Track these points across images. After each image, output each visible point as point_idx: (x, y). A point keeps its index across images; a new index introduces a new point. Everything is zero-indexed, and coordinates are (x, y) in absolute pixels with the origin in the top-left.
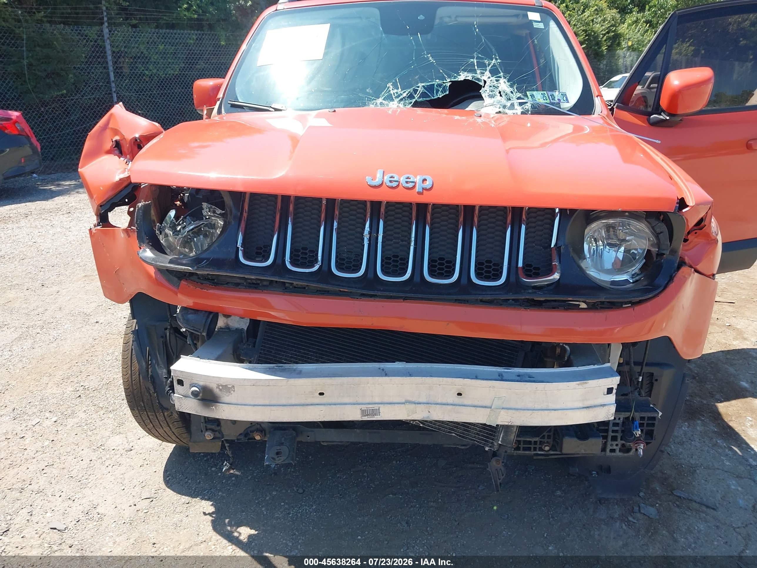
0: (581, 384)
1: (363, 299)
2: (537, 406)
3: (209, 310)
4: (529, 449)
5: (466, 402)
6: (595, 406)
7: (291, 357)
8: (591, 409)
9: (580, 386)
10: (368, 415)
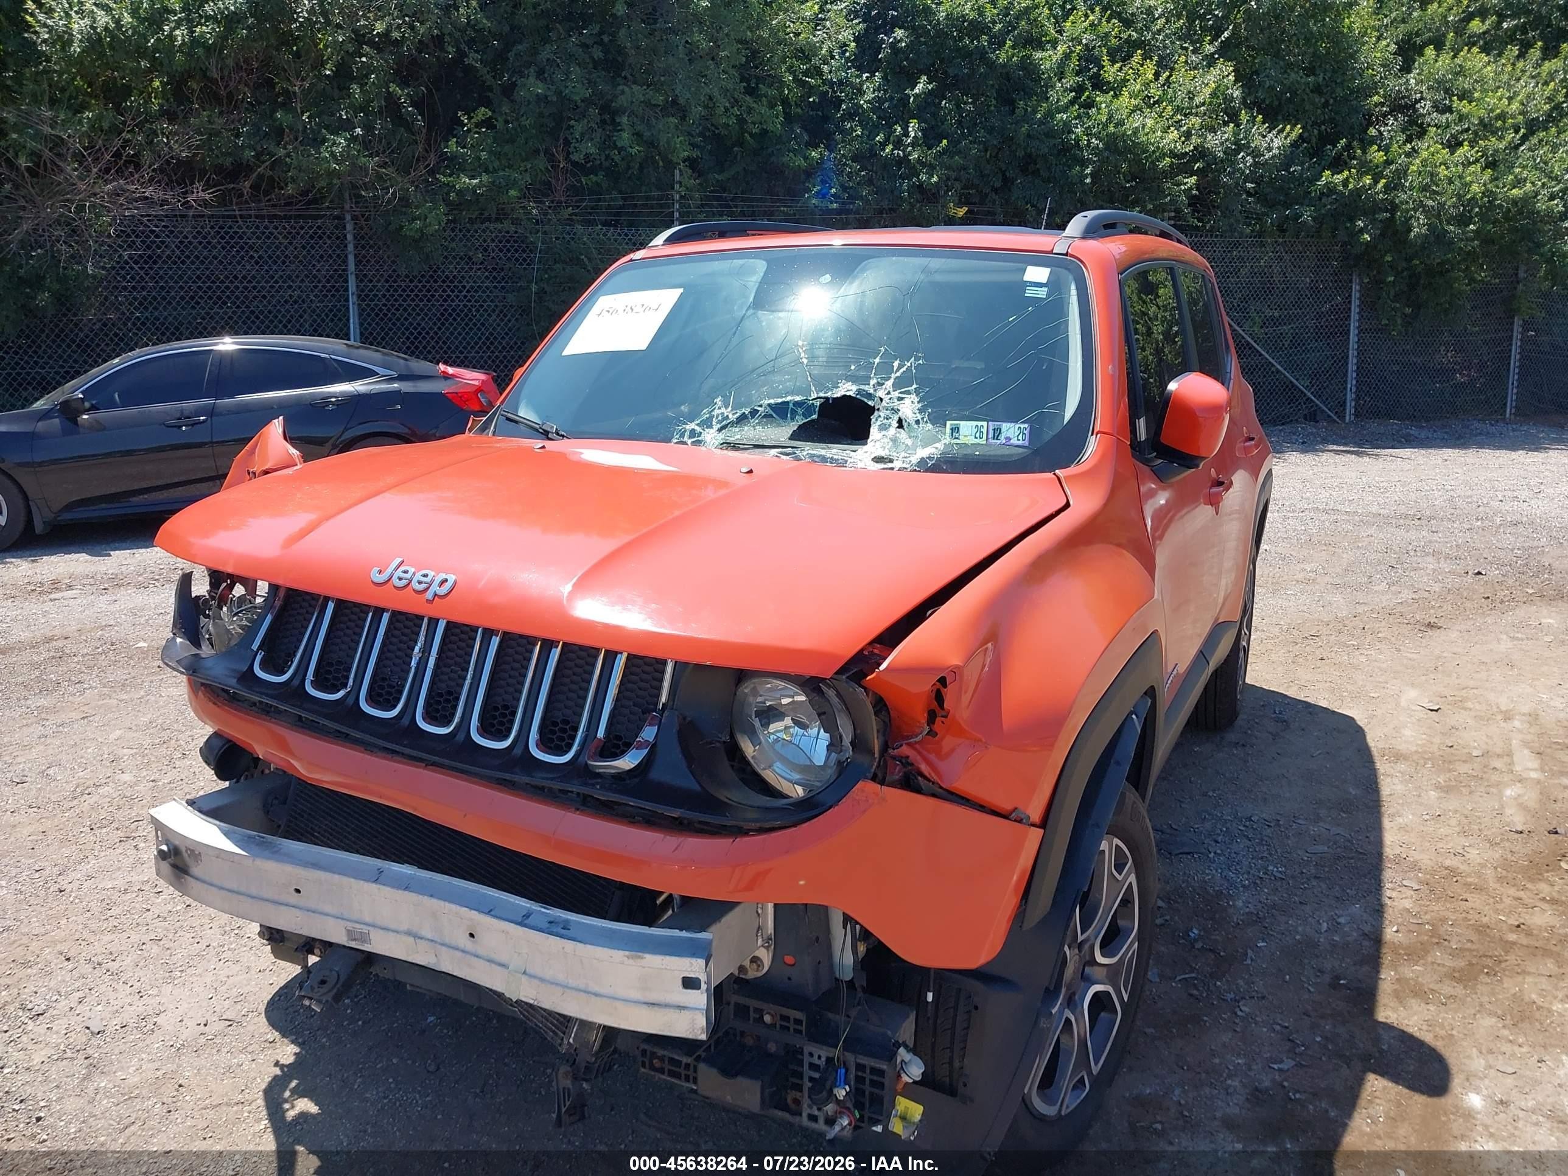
0: (632, 957)
1: (380, 754)
2: (572, 983)
3: (230, 738)
4: (677, 1076)
5: (480, 952)
6: (667, 1006)
7: (325, 831)
8: (656, 1008)
9: (631, 961)
10: (355, 940)
